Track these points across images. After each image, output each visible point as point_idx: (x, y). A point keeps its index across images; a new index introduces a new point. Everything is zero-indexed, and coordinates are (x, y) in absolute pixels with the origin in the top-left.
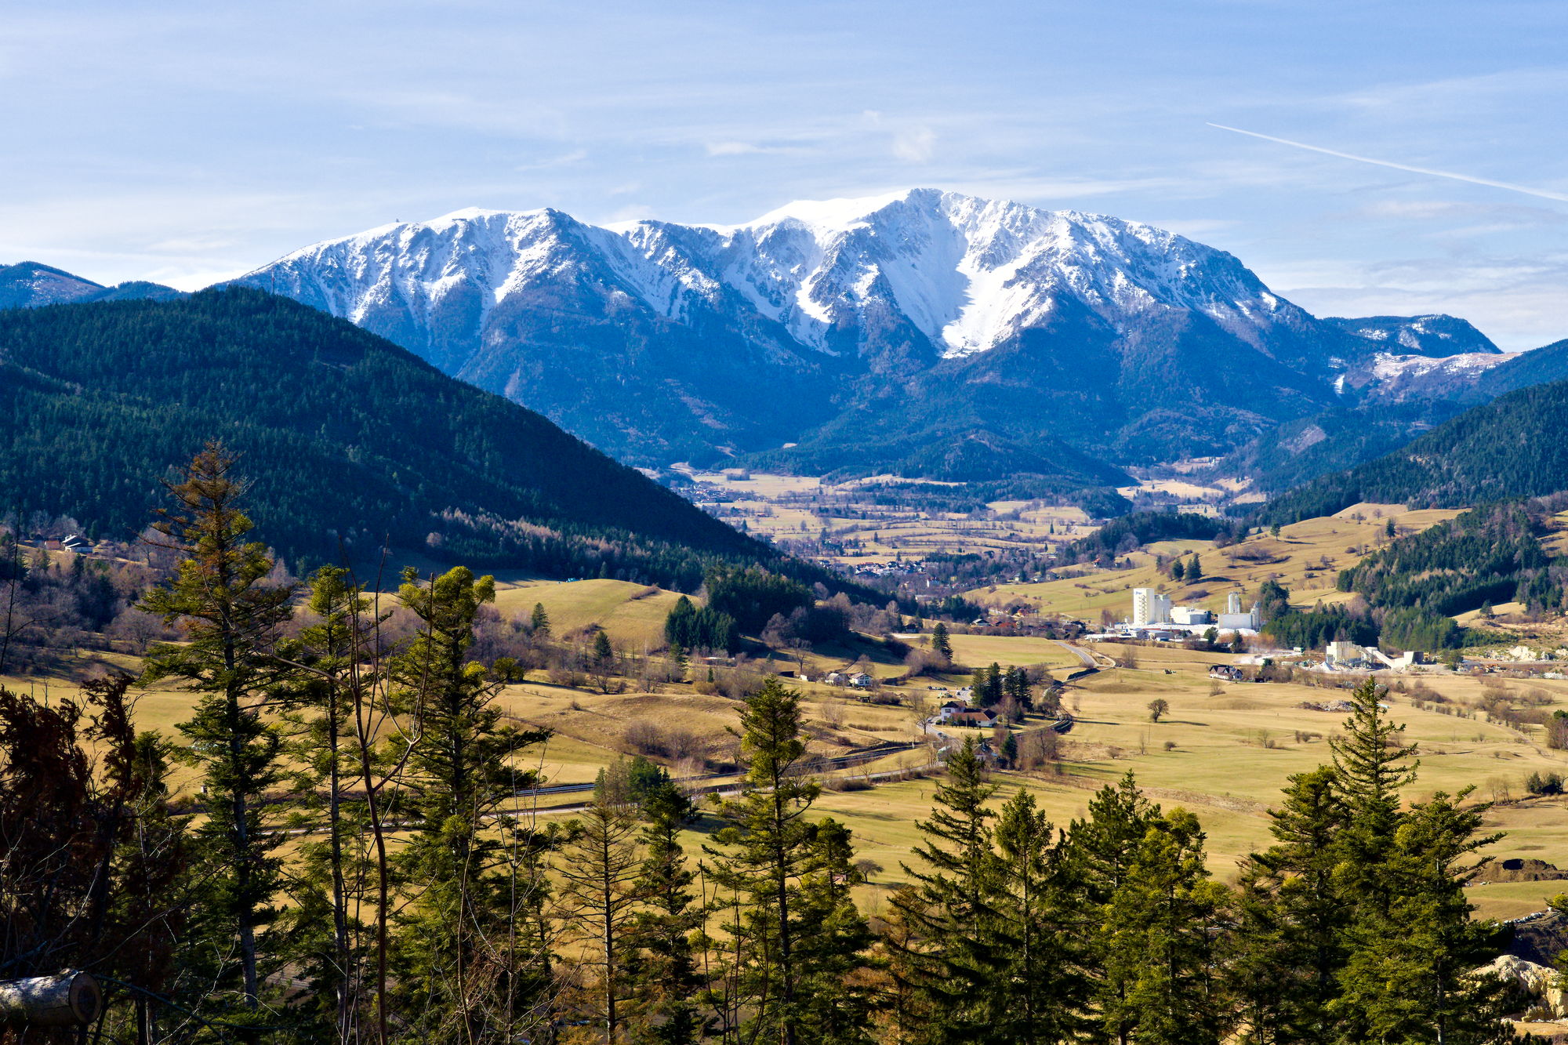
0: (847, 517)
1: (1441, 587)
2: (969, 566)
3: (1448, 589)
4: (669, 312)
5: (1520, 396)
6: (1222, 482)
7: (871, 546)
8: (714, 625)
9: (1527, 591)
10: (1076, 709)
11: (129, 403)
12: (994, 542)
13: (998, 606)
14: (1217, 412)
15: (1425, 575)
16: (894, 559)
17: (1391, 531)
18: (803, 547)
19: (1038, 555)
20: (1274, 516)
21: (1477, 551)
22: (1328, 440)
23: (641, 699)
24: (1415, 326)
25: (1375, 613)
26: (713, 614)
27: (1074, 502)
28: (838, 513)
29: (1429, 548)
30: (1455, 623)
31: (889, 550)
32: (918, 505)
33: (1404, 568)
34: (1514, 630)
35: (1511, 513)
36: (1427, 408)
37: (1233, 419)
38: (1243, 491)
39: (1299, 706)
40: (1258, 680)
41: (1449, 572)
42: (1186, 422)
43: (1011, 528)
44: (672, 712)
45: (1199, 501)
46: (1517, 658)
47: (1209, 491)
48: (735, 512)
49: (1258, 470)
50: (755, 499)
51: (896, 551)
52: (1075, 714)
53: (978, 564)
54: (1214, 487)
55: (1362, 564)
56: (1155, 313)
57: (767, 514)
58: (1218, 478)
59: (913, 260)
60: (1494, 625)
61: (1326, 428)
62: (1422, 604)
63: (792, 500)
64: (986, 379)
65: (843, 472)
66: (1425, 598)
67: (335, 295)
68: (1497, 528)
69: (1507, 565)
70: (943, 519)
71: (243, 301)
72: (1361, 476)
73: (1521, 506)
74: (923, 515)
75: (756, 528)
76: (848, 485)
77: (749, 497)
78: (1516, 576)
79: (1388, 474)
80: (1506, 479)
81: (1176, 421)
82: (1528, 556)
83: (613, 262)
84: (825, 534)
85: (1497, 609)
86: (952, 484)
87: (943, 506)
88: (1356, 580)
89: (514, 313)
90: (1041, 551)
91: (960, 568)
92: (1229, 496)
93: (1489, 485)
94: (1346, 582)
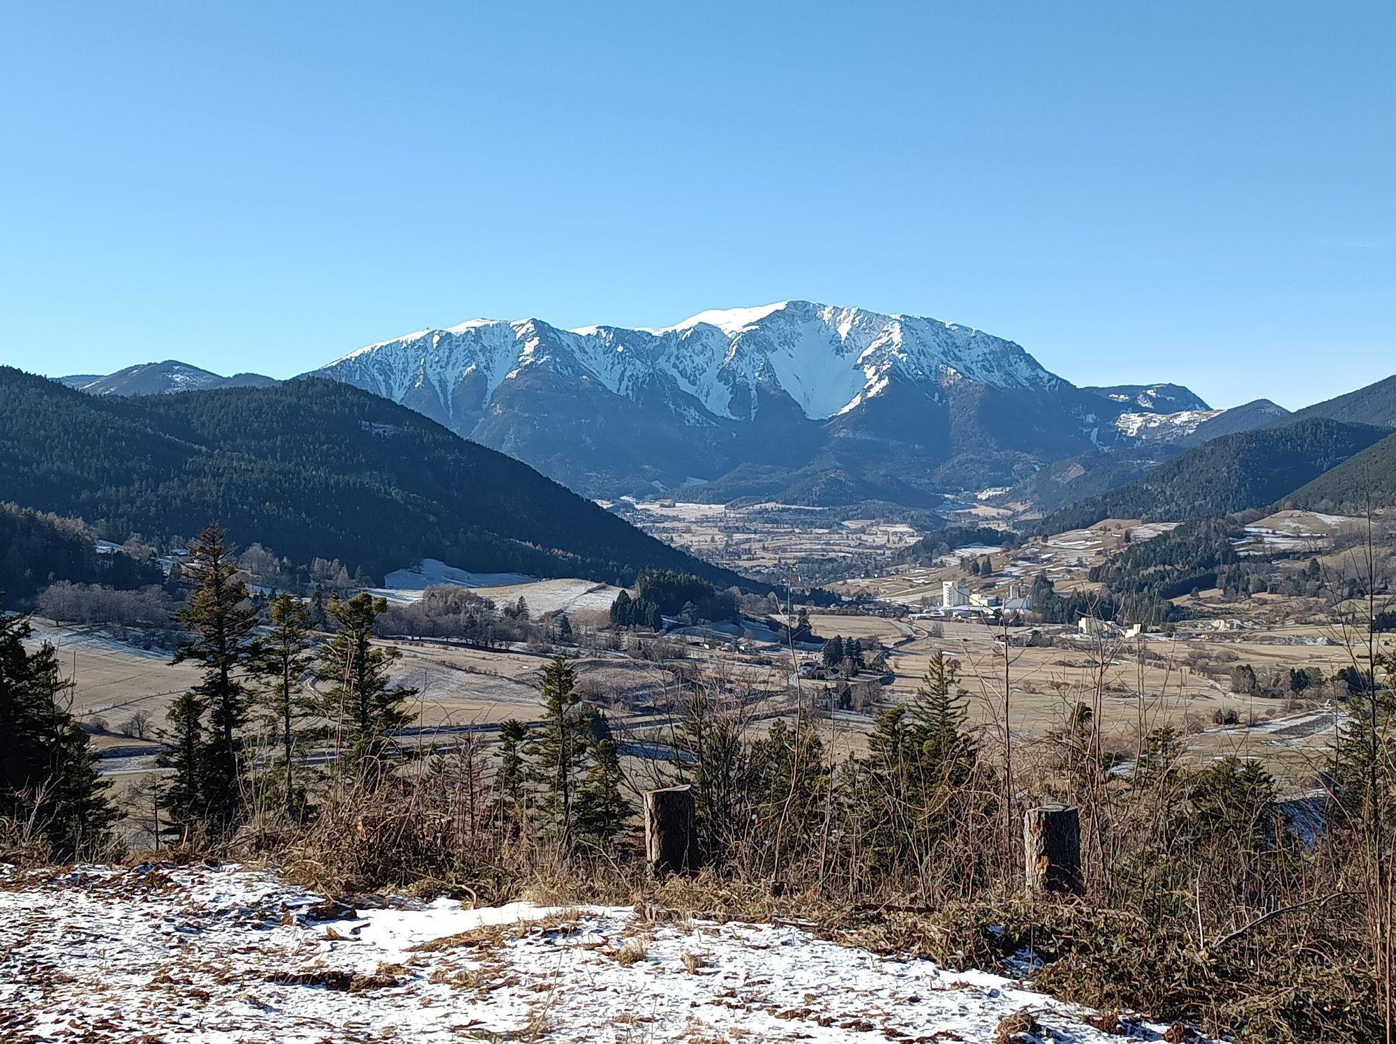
0: (743, 532)
1: (1163, 579)
2: (829, 566)
3: (1167, 580)
4: (618, 390)
5: (1223, 441)
6: (1010, 505)
7: (760, 553)
8: (644, 610)
9: (1224, 581)
10: (896, 667)
11: (238, 460)
12: (847, 549)
13: (848, 594)
14: (1006, 455)
15: (1151, 570)
16: (776, 562)
17: (1128, 539)
18: (711, 553)
19: (879, 558)
20: (1045, 530)
21: (1189, 552)
22: (1085, 474)
23: (589, 663)
24: (1149, 392)
25: (1114, 597)
26: (643, 602)
27: (903, 521)
28: (738, 530)
29: (1154, 551)
30: (1172, 603)
31: (773, 556)
32: (794, 524)
33: (1137, 565)
34: (1214, 608)
35: (1213, 525)
36: (1157, 450)
37: (1018, 460)
38: (1025, 512)
39: (1055, 664)
40: (1028, 646)
41: (1168, 568)
42: (983, 463)
43: (860, 539)
44: (611, 671)
45: (994, 518)
46: (1217, 628)
47: (1001, 511)
48: (665, 530)
49: (1036, 496)
50: (679, 520)
51: (777, 557)
52: (895, 671)
53: (835, 564)
54: (1005, 508)
55: (1106, 563)
56: (962, 386)
57: (688, 531)
58: (1008, 502)
59: (790, 351)
60: (1200, 605)
61: (1085, 467)
62: (1149, 590)
63: (703, 521)
64: (842, 435)
65: (741, 501)
66: (1151, 585)
67: (384, 381)
68: (1202, 535)
69: (1211, 562)
70: (811, 533)
71: (319, 387)
72: (1108, 500)
73: (1220, 520)
74: (797, 531)
75: (679, 541)
76: (744, 510)
77: (675, 519)
78: (1216, 570)
79: (1128, 498)
80: (1213, 501)
81: (978, 462)
82: (1225, 555)
83: (578, 355)
84: (727, 545)
85: (1202, 594)
86: (818, 509)
87: (812, 524)
88: (1102, 574)
89: (509, 394)
90: (881, 555)
91: (823, 567)
92: (1016, 514)
93: (1201, 505)
94: (1095, 575)
